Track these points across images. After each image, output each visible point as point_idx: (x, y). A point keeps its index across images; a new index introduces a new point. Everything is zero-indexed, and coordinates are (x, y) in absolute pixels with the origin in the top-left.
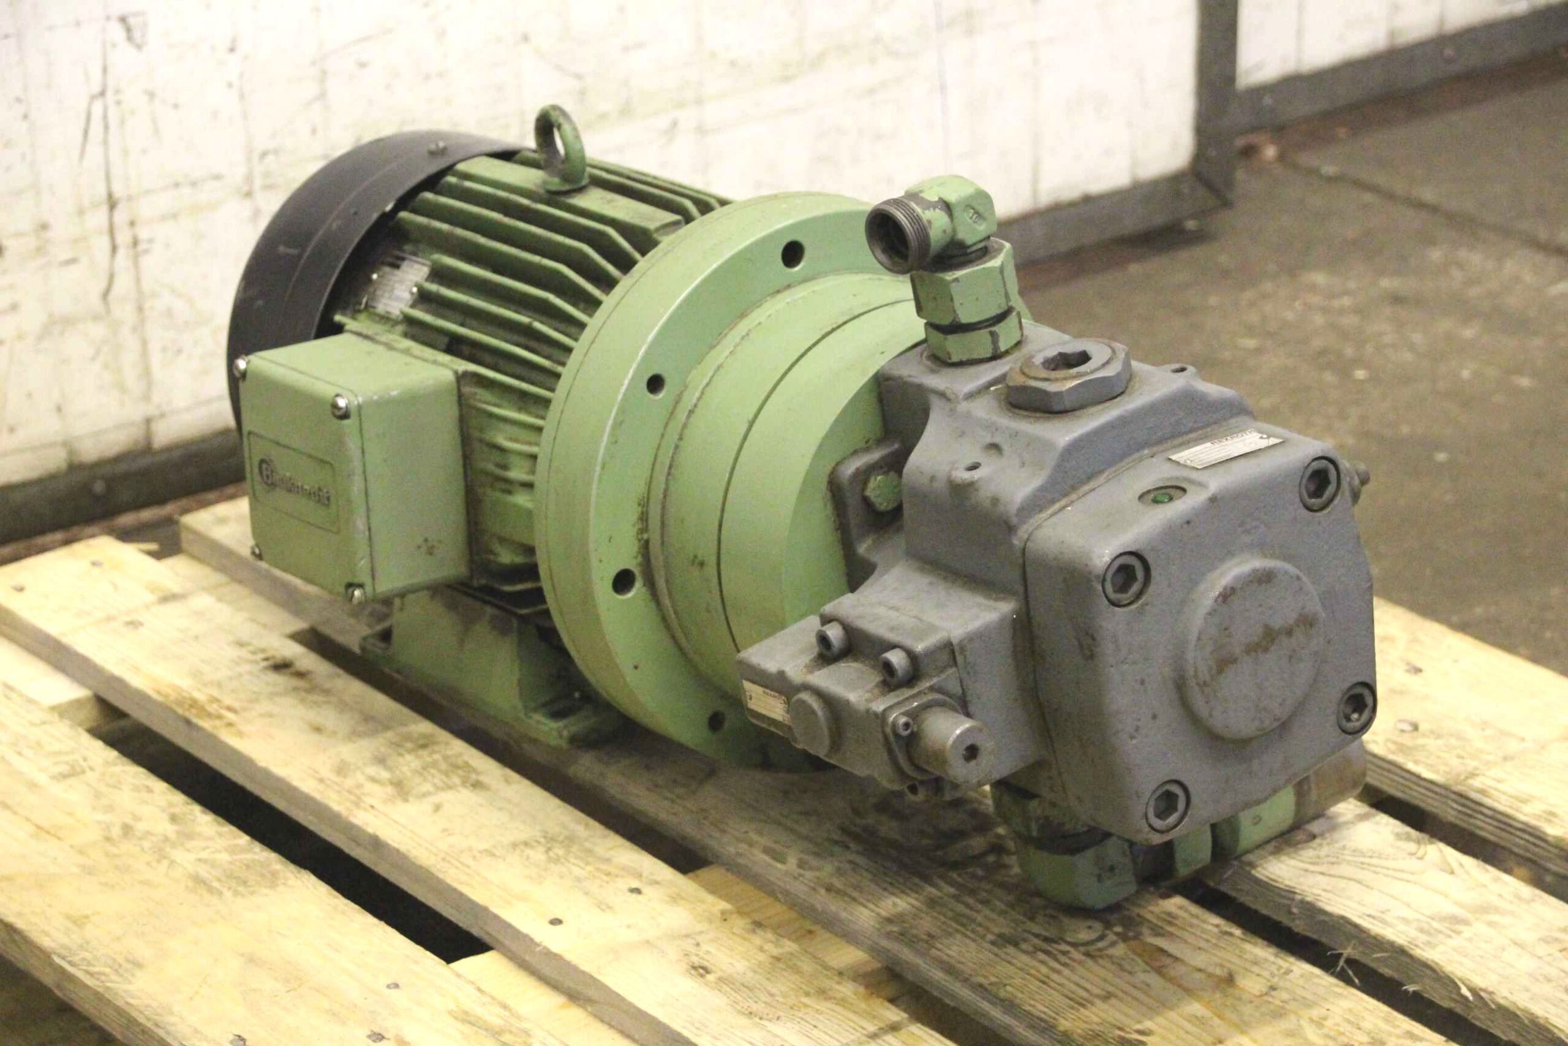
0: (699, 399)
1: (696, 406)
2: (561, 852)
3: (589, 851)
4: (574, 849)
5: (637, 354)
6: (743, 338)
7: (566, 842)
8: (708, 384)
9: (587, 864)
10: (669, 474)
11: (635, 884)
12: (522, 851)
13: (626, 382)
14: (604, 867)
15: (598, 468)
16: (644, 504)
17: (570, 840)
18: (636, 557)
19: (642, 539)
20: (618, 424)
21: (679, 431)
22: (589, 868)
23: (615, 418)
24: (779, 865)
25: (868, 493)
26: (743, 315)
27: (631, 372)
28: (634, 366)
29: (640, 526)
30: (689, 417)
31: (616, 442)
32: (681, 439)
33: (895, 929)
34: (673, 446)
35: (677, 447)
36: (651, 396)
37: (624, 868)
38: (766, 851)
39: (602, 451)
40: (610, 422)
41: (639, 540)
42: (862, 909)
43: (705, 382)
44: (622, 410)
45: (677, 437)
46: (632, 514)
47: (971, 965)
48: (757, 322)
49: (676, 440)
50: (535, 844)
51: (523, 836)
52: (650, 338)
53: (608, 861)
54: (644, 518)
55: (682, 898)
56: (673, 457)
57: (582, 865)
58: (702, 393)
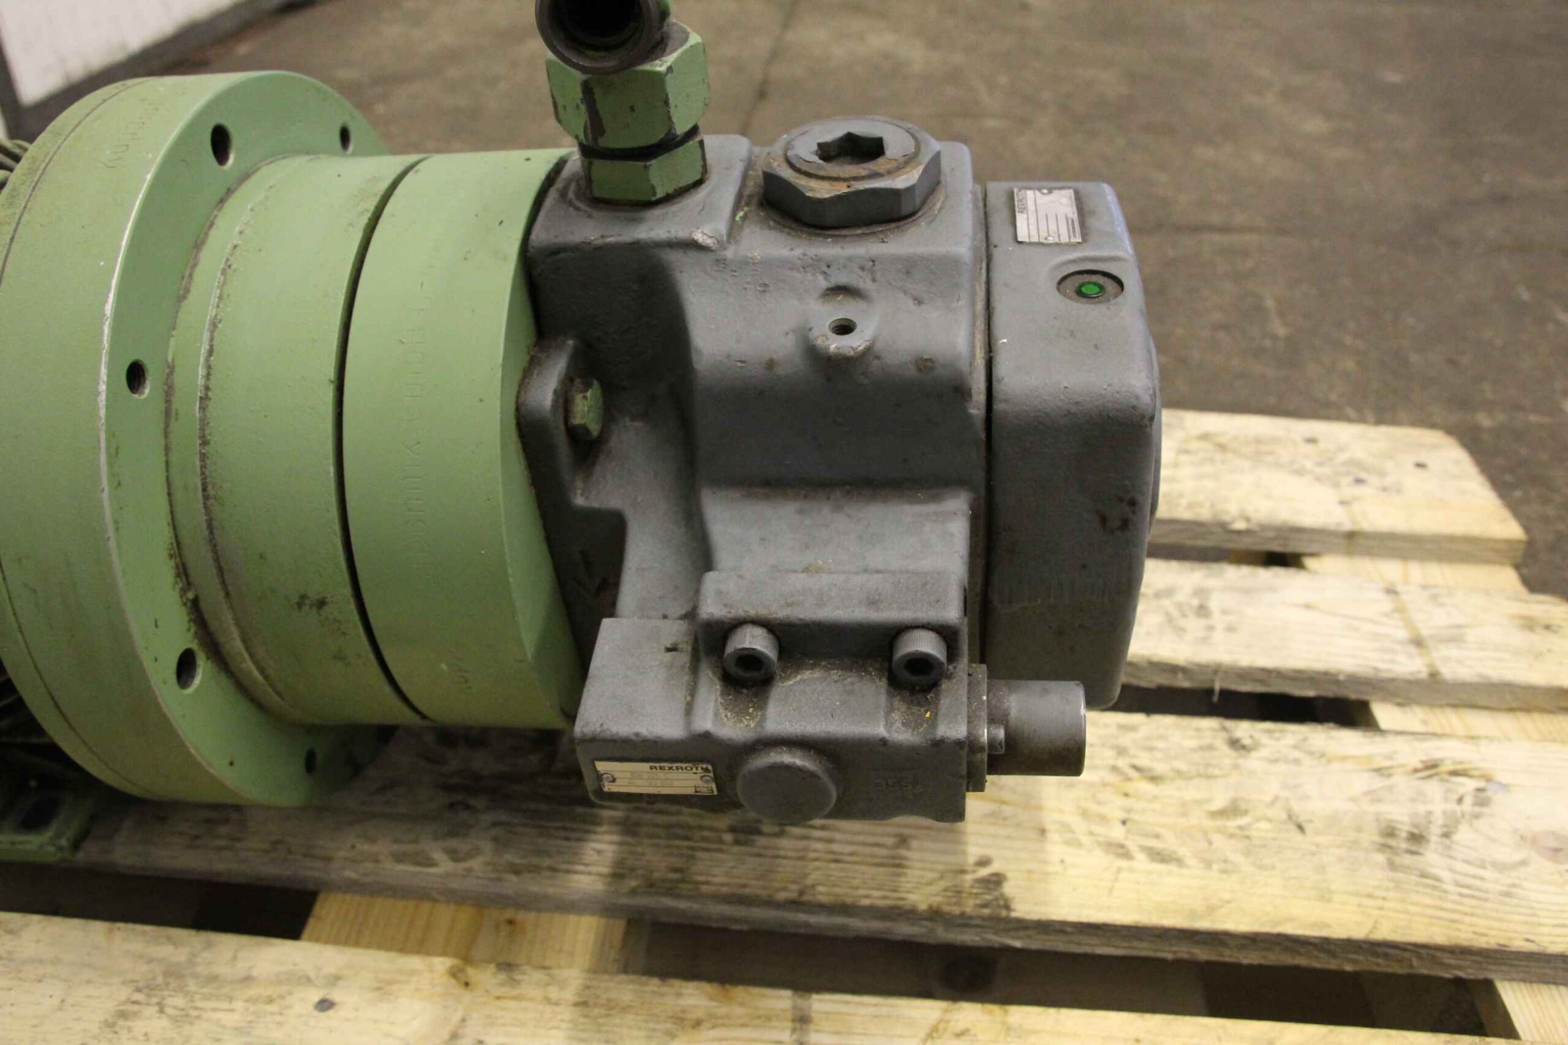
0: (208, 376)
1: (207, 388)
2: (179, 1001)
3: (213, 979)
4: (192, 986)
5: (101, 341)
6: (224, 272)
7: (172, 981)
8: (211, 352)
9: (231, 999)
10: (206, 498)
11: (315, 996)
12: (130, 1029)
13: (103, 387)
14: (253, 992)
15: (111, 533)
16: (177, 550)
17: (174, 974)
18: (189, 630)
19: (188, 599)
20: (114, 454)
21: (198, 433)
22: (238, 1005)
23: (108, 448)
24: (432, 870)
25: (577, 420)
26: (198, 245)
27: (104, 371)
28: (104, 359)
29: (180, 585)
30: (203, 408)
31: (119, 484)
32: (205, 443)
33: (633, 883)
34: (198, 457)
35: (203, 457)
36: (136, 396)
37: (279, 980)
38: (399, 858)
39: (106, 503)
40: (103, 458)
41: (185, 604)
42: (576, 877)
43: (204, 350)
44: (111, 435)
45: (199, 442)
46: (166, 571)
47: (754, 882)
48: (230, 246)
49: (198, 448)
50: (135, 1008)
51: (111, 1006)
52: (109, 309)
53: (248, 980)
54: (183, 572)
55: (390, 983)
56: (203, 473)
57: (226, 1005)
58: (209, 367)
